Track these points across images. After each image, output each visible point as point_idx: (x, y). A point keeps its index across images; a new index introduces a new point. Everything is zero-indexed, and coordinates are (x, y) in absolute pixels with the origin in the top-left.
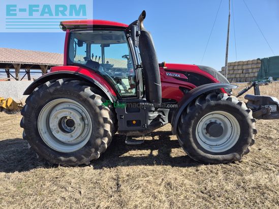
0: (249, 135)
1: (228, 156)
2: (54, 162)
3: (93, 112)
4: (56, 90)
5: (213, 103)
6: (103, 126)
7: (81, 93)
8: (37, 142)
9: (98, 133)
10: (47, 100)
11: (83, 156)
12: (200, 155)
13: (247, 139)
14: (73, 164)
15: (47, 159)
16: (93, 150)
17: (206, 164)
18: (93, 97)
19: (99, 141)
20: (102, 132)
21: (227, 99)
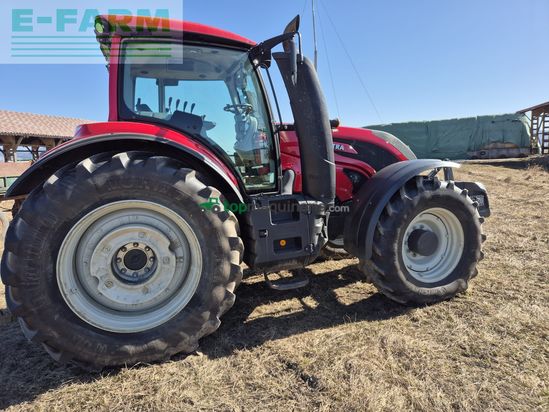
0: (476, 246)
1: (450, 287)
2: (107, 360)
3: (206, 226)
4: (113, 180)
5: (428, 194)
6: (229, 258)
7: (179, 184)
8: (56, 317)
9: (220, 274)
10: (85, 207)
11: (182, 333)
12: (412, 291)
13: (474, 253)
14: (158, 356)
15: (86, 357)
16: (207, 314)
17: (421, 306)
18: (205, 193)
19: (220, 292)
20: (226, 269)
21: (447, 187)
